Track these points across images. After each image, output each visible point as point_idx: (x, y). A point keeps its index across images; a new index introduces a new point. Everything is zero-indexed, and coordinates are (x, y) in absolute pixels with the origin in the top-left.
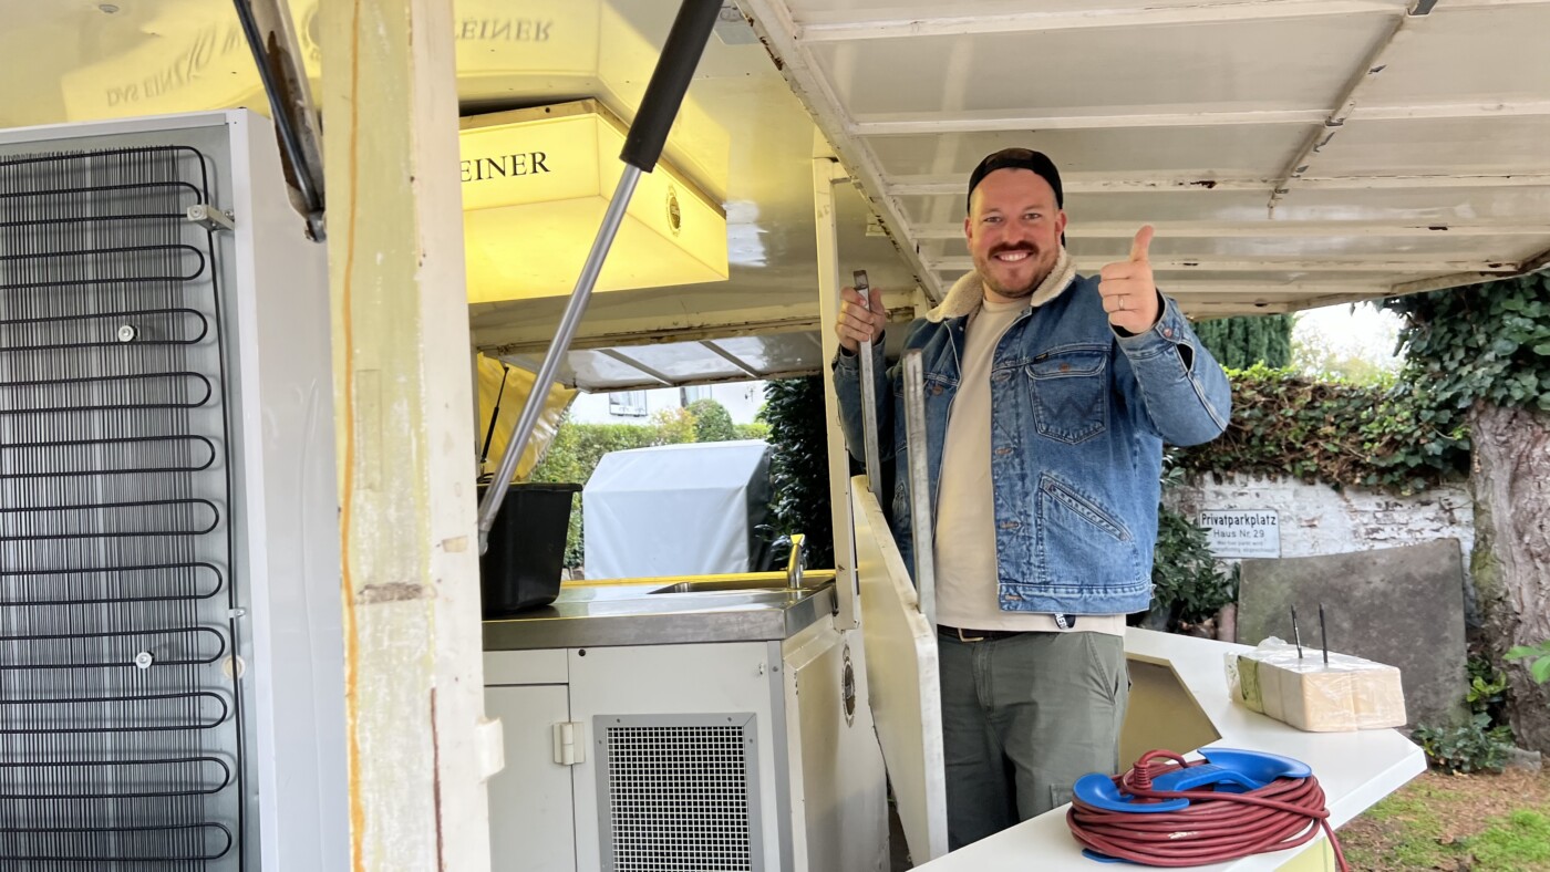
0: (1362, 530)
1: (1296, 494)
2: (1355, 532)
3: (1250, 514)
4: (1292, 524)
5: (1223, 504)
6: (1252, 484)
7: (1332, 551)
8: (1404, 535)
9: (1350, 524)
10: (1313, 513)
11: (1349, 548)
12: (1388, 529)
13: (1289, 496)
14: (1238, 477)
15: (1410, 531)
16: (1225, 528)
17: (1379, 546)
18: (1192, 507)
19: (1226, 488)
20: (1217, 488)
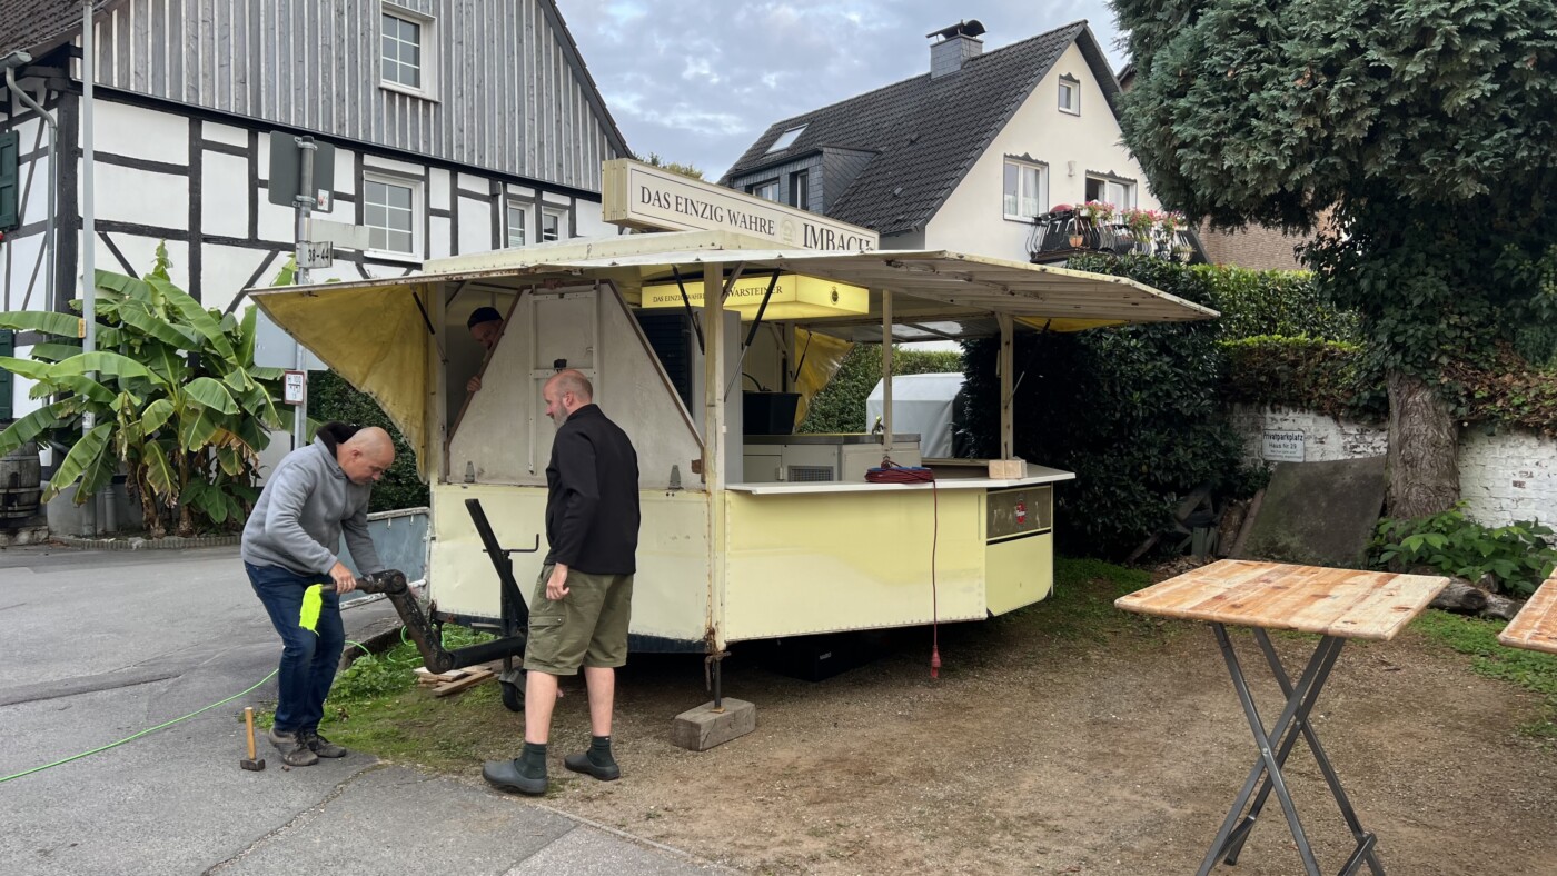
0: (1348, 446)
1: (1314, 421)
2: (1345, 447)
3: (1290, 433)
4: (1312, 441)
5: (1275, 426)
6: (1291, 414)
7: (1332, 459)
8: (1370, 451)
9: (1342, 442)
10: (1323, 434)
11: (1341, 457)
12: (1362, 446)
13: (1311, 423)
14: (1284, 409)
15: (1373, 448)
16: (1275, 442)
17: (1357, 456)
18: (1259, 427)
19: (1278, 416)
20: (1272, 415)
